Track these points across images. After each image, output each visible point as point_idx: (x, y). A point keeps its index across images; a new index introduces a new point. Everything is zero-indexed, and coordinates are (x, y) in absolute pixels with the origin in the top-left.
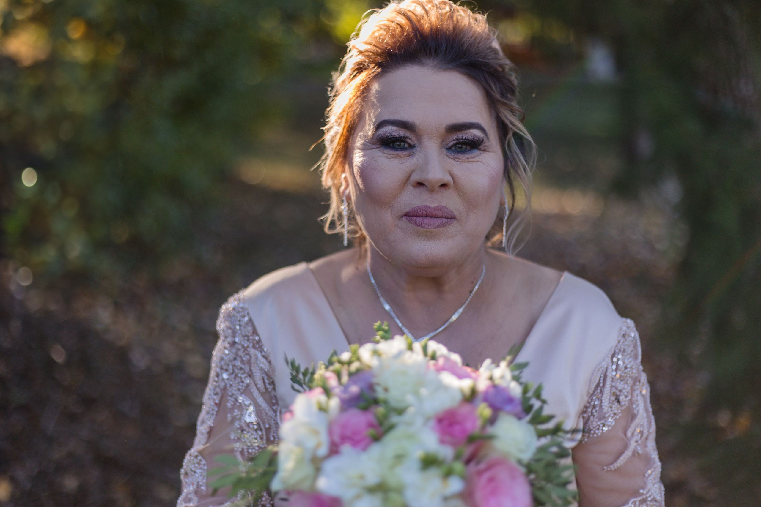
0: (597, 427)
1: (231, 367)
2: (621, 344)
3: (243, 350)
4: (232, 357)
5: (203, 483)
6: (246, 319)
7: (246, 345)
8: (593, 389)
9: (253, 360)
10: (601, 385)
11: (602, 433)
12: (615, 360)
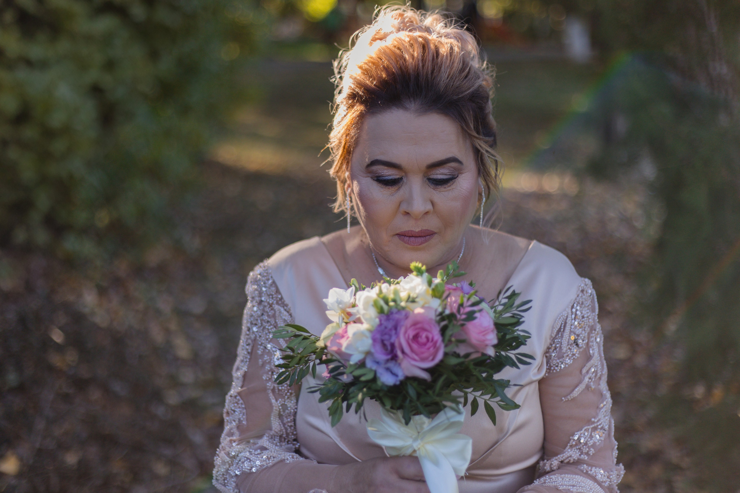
0: (557, 365)
1: (259, 321)
2: (579, 297)
3: (269, 306)
4: (259, 313)
5: (244, 419)
6: (270, 281)
7: (271, 302)
8: (555, 334)
9: (277, 313)
10: (562, 330)
11: (560, 369)
12: (574, 310)
